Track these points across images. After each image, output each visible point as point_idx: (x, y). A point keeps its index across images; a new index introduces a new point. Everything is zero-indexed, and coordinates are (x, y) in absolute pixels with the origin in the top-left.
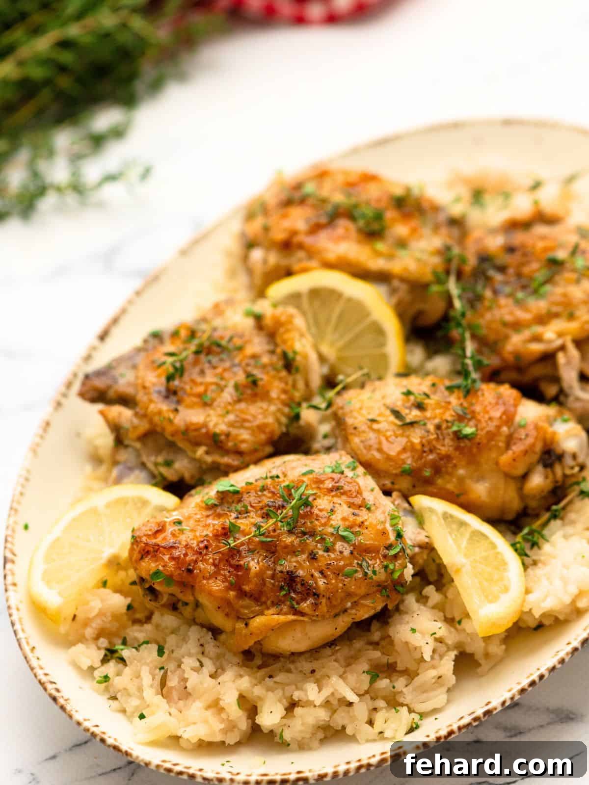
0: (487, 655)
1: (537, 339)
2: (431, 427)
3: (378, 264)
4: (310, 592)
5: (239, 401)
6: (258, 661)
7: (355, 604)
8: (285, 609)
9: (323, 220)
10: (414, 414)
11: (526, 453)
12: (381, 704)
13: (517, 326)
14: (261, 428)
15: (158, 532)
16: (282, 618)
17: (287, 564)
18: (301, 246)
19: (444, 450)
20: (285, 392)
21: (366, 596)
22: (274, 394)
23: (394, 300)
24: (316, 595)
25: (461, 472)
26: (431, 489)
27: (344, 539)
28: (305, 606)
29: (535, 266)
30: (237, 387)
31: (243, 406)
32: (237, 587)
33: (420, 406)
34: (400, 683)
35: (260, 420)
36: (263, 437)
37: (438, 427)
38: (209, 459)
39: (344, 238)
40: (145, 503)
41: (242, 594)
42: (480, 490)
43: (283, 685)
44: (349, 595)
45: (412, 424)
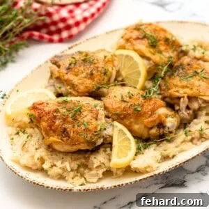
0: (116, 174)
1: (178, 91)
2: (129, 104)
3: (148, 55)
4: (68, 136)
5: (85, 78)
6: (51, 150)
7: (79, 144)
8: (60, 137)
9: (141, 37)
10: (127, 99)
11: (152, 121)
12: (79, 175)
13: (176, 86)
14: (87, 87)
15: (40, 104)
16: (58, 140)
17: (66, 126)
18: (130, 42)
19: (129, 112)
20: (100, 80)
21: (83, 143)
22: (96, 79)
23: (148, 67)
24: (69, 137)
25: (132, 120)
26: (121, 121)
27: (84, 125)
28: (65, 139)
29: (191, 71)
30: (87, 74)
31: (85, 79)
32: (50, 127)
33: (130, 98)
34: (86, 171)
35: (88, 85)
36: (86, 90)
37: (131, 105)
38: (70, 90)
39: (143, 44)
40: (47, 96)
41: (51, 129)
42: (136, 127)
43: (53, 159)
44: (78, 141)
45: (125, 101)
